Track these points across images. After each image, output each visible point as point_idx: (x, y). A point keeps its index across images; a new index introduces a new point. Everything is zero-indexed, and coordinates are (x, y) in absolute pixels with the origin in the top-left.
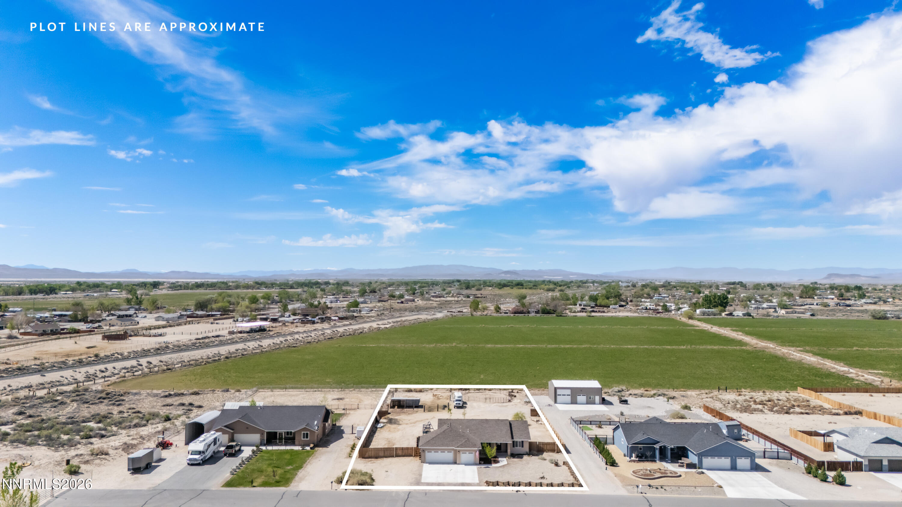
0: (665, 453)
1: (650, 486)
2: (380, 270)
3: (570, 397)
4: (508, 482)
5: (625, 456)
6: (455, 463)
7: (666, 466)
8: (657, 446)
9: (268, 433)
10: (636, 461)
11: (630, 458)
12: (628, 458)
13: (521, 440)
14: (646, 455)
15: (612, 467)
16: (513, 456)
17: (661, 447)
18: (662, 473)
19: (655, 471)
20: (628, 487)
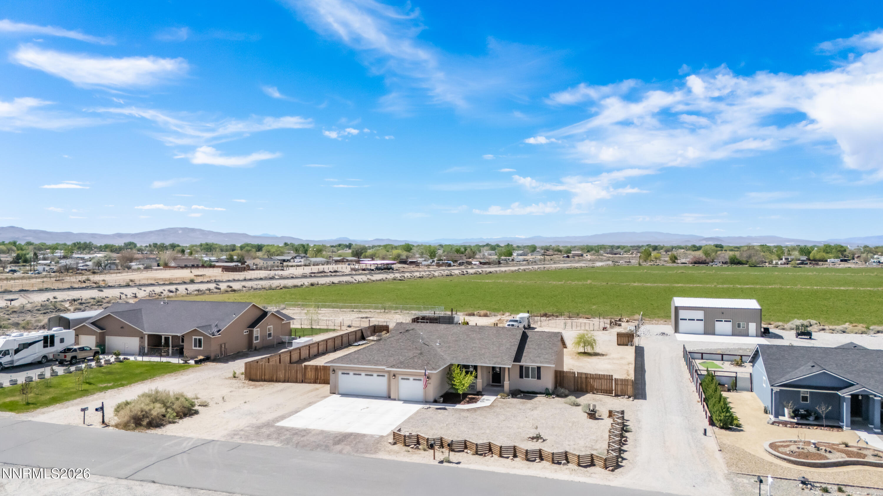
0: (867, 410)
1: (804, 482)
2: (568, 237)
3: (702, 323)
4: (441, 439)
5: (766, 412)
6: (389, 398)
7: (862, 438)
8: (846, 394)
9: (150, 336)
10: (791, 423)
11: (776, 416)
12: (772, 418)
13: (535, 365)
14: (816, 412)
15: (723, 431)
16: (515, 393)
17: (854, 397)
18: (848, 454)
19: (832, 448)
20: (740, 480)
